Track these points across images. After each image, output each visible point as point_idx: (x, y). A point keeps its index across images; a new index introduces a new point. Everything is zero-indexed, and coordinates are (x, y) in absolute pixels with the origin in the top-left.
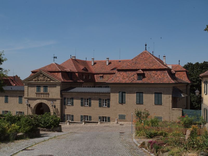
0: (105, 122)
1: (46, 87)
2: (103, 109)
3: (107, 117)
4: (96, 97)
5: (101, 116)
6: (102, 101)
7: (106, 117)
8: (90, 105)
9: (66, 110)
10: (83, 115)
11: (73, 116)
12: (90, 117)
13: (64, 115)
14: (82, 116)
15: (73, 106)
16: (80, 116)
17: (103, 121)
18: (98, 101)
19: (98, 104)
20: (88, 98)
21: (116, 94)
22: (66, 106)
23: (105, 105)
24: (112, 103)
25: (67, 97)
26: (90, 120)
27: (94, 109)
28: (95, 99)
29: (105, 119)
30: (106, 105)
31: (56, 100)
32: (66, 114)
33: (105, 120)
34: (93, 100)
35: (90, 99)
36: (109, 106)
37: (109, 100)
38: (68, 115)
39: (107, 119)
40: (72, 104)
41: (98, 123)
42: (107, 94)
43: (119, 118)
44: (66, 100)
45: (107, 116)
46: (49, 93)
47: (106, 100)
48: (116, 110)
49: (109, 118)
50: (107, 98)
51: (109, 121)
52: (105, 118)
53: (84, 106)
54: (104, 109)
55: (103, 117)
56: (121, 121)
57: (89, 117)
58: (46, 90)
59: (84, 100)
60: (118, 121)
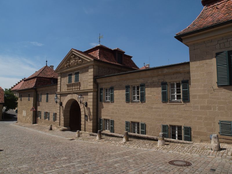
0: (177, 140)
1: (77, 74)
2: (172, 106)
3: (183, 128)
4: (155, 79)
5: (168, 123)
6: (169, 88)
7: (180, 128)
8: (143, 99)
9: (103, 110)
10: (130, 120)
11: (112, 122)
12: (144, 126)
13: (100, 120)
14: (127, 123)
15: (113, 102)
16: (125, 123)
17: (174, 137)
18: (160, 89)
19: (160, 95)
20: (139, 84)
21: (208, 61)
22: (103, 103)
23: (176, 96)
24: (194, 89)
25: (104, 86)
26: (142, 133)
27: (152, 108)
28: (153, 85)
29: (177, 132)
30: (178, 97)
31: (87, 92)
32: (103, 118)
33: (177, 135)
34: (148, 87)
35: (143, 86)
36: (186, 99)
37: (186, 83)
38: (106, 120)
39: (183, 132)
40: (112, 99)
41: (157, 140)
42: (181, 69)
43: (222, 133)
44: (104, 92)
45: (183, 124)
46: (81, 83)
47: (178, 85)
48: (209, 108)
49: (188, 130)
50: (180, 80)
51: (189, 138)
52: (177, 129)
53: (132, 102)
54: (175, 106)
55: (173, 127)
56: (228, 143)
57: (142, 125)
58: (77, 79)
59: (131, 90)
60: (220, 140)
